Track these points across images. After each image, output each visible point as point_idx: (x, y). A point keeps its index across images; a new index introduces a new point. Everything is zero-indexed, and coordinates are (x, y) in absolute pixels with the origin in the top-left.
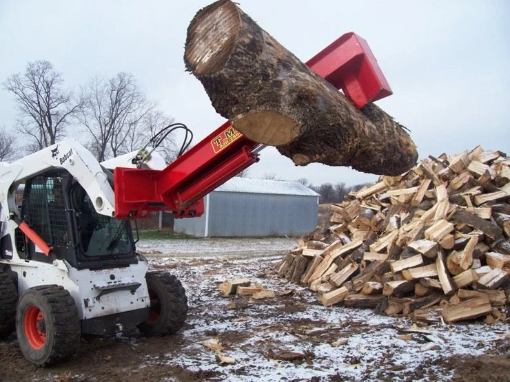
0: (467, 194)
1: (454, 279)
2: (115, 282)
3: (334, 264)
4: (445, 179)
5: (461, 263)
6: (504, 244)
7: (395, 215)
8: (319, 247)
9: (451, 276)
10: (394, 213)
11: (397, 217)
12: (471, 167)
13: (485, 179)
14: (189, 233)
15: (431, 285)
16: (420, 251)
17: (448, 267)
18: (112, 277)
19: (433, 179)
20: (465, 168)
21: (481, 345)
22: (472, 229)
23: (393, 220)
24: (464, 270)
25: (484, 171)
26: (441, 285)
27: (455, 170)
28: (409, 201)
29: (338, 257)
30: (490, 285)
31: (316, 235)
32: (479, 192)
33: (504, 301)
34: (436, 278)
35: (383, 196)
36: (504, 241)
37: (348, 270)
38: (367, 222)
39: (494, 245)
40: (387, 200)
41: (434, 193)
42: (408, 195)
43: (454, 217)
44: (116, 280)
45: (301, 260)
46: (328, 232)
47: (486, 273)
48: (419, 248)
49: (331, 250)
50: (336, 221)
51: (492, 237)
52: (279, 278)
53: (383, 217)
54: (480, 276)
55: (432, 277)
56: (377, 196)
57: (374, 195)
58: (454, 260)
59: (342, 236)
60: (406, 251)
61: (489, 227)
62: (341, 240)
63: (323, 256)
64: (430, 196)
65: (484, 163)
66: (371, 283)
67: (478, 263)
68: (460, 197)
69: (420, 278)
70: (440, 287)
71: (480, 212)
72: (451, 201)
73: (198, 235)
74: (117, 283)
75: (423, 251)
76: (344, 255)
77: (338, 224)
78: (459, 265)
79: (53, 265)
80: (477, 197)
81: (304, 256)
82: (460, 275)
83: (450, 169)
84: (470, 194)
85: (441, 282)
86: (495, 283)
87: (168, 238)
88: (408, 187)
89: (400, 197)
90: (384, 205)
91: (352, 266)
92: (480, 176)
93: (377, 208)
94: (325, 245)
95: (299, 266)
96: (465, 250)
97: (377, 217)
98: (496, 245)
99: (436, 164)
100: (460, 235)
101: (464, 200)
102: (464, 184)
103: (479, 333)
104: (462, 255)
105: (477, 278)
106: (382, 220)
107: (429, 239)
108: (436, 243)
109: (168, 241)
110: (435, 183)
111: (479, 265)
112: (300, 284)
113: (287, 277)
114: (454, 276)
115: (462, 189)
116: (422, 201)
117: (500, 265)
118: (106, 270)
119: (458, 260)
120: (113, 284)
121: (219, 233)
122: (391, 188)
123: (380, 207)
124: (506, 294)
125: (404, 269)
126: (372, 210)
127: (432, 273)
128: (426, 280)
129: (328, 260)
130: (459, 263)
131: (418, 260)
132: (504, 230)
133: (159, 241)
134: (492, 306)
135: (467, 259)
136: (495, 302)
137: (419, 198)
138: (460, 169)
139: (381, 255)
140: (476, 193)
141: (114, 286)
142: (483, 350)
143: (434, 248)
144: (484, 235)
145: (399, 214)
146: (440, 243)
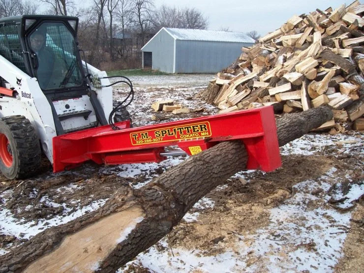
0: (337, 39)
1: (312, 102)
2: (70, 111)
3: (235, 90)
4: (324, 27)
5: (318, 90)
6: (356, 77)
7: (283, 54)
8: (228, 78)
9: (310, 99)
10: (283, 53)
11: (284, 56)
12: (345, 18)
13: (353, 27)
14: (162, 71)
15: (294, 105)
16: (290, 80)
17: (309, 92)
18: (67, 107)
19: (314, 27)
20: (341, 19)
21: (314, 148)
22: (333, 65)
23: (281, 58)
24: (319, 95)
25: (354, 20)
26: (302, 106)
27: (333, 20)
28: (294, 44)
29: (239, 85)
30: (336, 106)
31: (229, 69)
32: (347, 37)
33: (346, 119)
34: (300, 100)
35: (278, 41)
36: (356, 75)
37: (243, 94)
38: (263, 59)
39: (348, 77)
40: (281, 44)
41: (312, 38)
42: (294, 39)
43: (321, 56)
44: (70, 109)
45: (215, 87)
46: (237, 67)
47: (336, 98)
48: (290, 78)
49: (235, 80)
50: (243, 59)
51: (346, 71)
52: (201, 100)
53: (276, 56)
54: (330, 100)
55: (296, 100)
56: (274, 40)
57: (272, 40)
58: (313, 88)
59: (246, 70)
60: (282, 80)
61: (345, 64)
62: (244, 72)
63: (230, 84)
64: (309, 40)
65: (358, 14)
66: (254, 103)
67: (333, 90)
68: (331, 41)
69: (287, 100)
70: (301, 107)
71: (343, 52)
72: (324, 44)
73: (168, 72)
74: (72, 111)
75: (292, 81)
76: (243, 84)
77: (245, 61)
78: (316, 91)
79: (17, 99)
80: (344, 41)
81: (217, 84)
82: (316, 99)
83: (330, 19)
84: (339, 39)
85: (303, 104)
86: (340, 105)
87: (146, 75)
88: (296, 34)
89: (288, 41)
90: (278, 47)
91: (246, 92)
92: (350, 24)
93: (273, 49)
94: (233, 76)
95: (213, 92)
96: (323, 80)
97: (271, 56)
98: (350, 77)
99: (321, 16)
100: (323, 69)
101: (334, 43)
102: (337, 31)
103: (319, 140)
104: (320, 84)
105: (328, 101)
106: (274, 58)
107: (298, 72)
108: (302, 75)
109: (146, 76)
110: (316, 30)
111: (333, 92)
112: (213, 104)
113: (206, 99)
114: (312, 99)
115: (334, 35)
116: (303, 44)
117: (348, 92)
118: (62, 101)
119: (316, 87)
120: (68, 112)
121: (183, 70)
122: (286, 34)
123: (275, 49)
124: (348, 114)
125: (277, 94)
126: (269, 51)
127: (297, 97)
128: (291, 102)
129: (233, 87)
130: (316, 90)
131: (288, 87)
132: (358, 66)
133: (140, 77)
134: (335, 122)
135: (323, 87)
136: (339, 119)
137: (302, 42)
138: (338, 20)
139: (266, 83)
140: (343, 38)
141: (68, 113)
142: (314, 151)
143: (299, 78)
144: (340, 69)
145: (286, 54)
146: (306, 75)
